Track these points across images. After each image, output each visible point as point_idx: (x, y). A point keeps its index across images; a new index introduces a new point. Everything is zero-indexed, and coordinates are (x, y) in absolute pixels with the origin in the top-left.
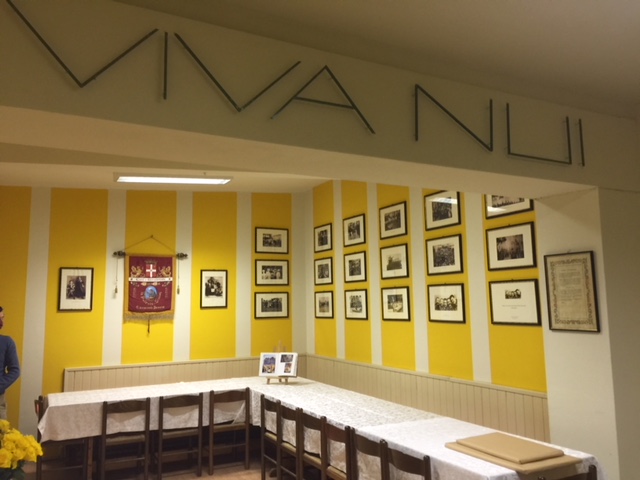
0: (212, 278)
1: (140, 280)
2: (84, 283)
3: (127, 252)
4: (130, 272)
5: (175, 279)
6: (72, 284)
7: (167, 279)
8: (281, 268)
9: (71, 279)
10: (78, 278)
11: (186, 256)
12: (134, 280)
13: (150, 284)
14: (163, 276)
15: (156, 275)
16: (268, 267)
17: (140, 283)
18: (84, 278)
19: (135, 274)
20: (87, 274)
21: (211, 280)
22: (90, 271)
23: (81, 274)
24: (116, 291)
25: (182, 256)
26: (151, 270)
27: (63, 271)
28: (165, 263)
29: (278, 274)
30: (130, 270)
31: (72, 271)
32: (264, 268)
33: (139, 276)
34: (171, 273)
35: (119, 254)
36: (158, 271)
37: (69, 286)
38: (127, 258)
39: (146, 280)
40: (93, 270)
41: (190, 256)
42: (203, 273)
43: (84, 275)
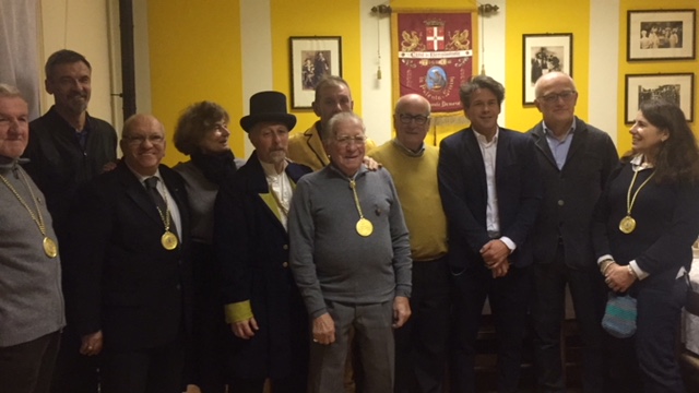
0: (543, 49)
1: (417, 55)
2: (328, 62)
3: (393, 6)
4: (401, 43)
5: (476, 52)
6: (310, 65)
7: (462, 54)
8: (679, 24)
9: (307, 56)
10: (318, 53)
11: (496, 8)
12: (408, 55)
13: (433, 62)
14: (456, 48)
15: (443, 47)
16: (654, 24)
17: (417, 61)
18: (327, 54)
19: (408, 44)
20: (332, 46)
21: (542, 53)
22: (336, 42)
24: (379, 77)
25: (489, 10)
26: (435, 38)
27: (295, 42)
28: (458, 24)
29: (673, 38)
30: (401, 39)
31: (308, 42)
32: (646, 27)
33: (415, 50)
34: (470, 43)
35: (381, 11)
36: (447, 40)
37: (305, 69)
38: (395, 16)
39: (427, 55)
40: (339, 39)
41: (502, 9)
42: (528, 39)
43: (327, 49)
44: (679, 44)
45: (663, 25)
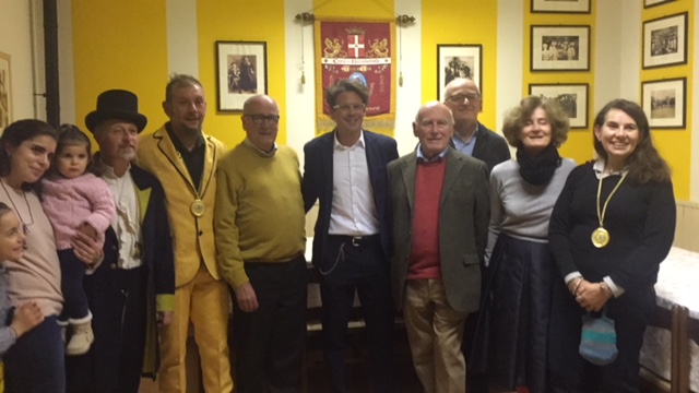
0: (455, 59)
1: (339, 61)
2: (253, 66)
3: (317, 14)
4: (322, 49)
5: (394, 60)
6: (236, 69)
7: (381, 61)
8: (576, 39)
9: (233, 60)
10: (244, 57)
11: (412, 19)
12: (330, 61)
13: (355, 68)
14: (375, 56)
15: (364, 54)
16: (554, 38)
17: (339, 67)
18: (253, 58)
19: (330, 51)
20: (258, 51)
21: (455, 62)
22: (261, 47)
23: (248, 53)
24: (303, 81)
25: (406, 21)
26: (356, 45)
27: (221, 46)
28: (378, 33)
29: (571, 51)
30: (324, 46)
31: (234, 46)
32: (547, 41)
33: (338, 56)
34: (388, 51)
35: (305, 19)
36: (367, 48)
37: (231, 72)
38: (318, 24)
39: (349, 62)
40: (265, 44)
41: (418, 21)
42: (442, 49)
43: (253, 54)
44: (576, 57)
45: (562, 39)
